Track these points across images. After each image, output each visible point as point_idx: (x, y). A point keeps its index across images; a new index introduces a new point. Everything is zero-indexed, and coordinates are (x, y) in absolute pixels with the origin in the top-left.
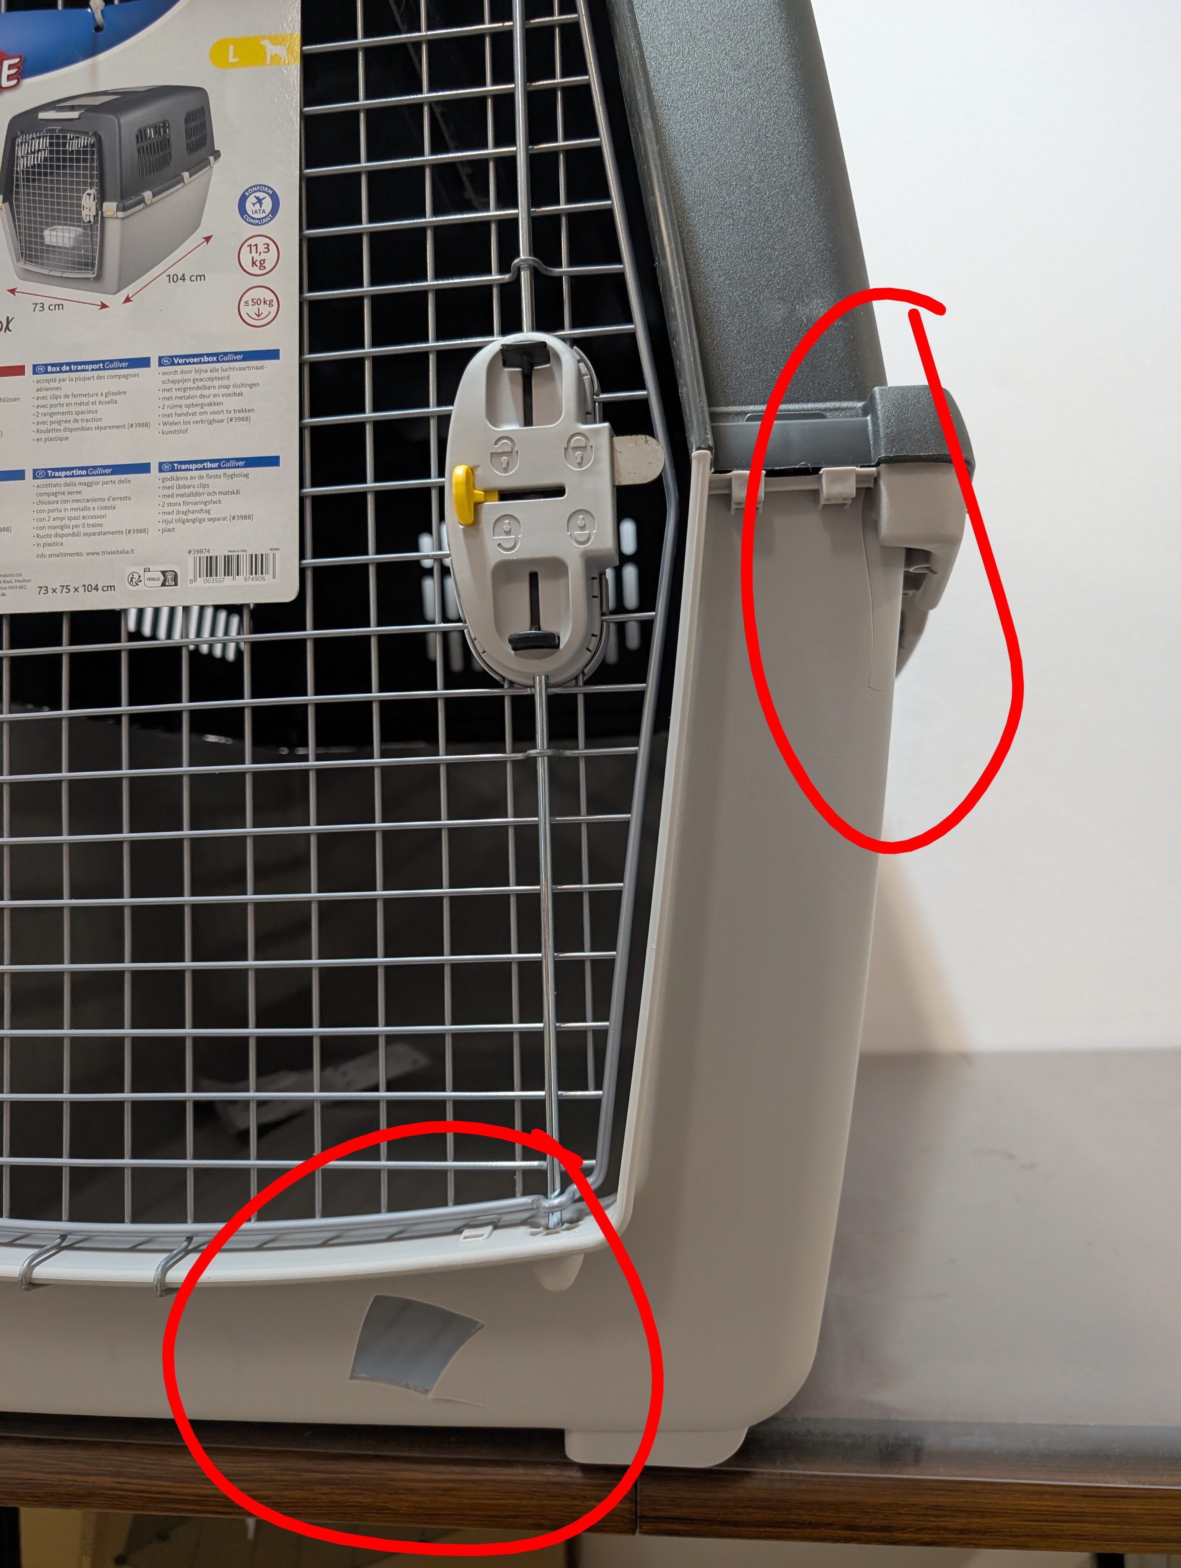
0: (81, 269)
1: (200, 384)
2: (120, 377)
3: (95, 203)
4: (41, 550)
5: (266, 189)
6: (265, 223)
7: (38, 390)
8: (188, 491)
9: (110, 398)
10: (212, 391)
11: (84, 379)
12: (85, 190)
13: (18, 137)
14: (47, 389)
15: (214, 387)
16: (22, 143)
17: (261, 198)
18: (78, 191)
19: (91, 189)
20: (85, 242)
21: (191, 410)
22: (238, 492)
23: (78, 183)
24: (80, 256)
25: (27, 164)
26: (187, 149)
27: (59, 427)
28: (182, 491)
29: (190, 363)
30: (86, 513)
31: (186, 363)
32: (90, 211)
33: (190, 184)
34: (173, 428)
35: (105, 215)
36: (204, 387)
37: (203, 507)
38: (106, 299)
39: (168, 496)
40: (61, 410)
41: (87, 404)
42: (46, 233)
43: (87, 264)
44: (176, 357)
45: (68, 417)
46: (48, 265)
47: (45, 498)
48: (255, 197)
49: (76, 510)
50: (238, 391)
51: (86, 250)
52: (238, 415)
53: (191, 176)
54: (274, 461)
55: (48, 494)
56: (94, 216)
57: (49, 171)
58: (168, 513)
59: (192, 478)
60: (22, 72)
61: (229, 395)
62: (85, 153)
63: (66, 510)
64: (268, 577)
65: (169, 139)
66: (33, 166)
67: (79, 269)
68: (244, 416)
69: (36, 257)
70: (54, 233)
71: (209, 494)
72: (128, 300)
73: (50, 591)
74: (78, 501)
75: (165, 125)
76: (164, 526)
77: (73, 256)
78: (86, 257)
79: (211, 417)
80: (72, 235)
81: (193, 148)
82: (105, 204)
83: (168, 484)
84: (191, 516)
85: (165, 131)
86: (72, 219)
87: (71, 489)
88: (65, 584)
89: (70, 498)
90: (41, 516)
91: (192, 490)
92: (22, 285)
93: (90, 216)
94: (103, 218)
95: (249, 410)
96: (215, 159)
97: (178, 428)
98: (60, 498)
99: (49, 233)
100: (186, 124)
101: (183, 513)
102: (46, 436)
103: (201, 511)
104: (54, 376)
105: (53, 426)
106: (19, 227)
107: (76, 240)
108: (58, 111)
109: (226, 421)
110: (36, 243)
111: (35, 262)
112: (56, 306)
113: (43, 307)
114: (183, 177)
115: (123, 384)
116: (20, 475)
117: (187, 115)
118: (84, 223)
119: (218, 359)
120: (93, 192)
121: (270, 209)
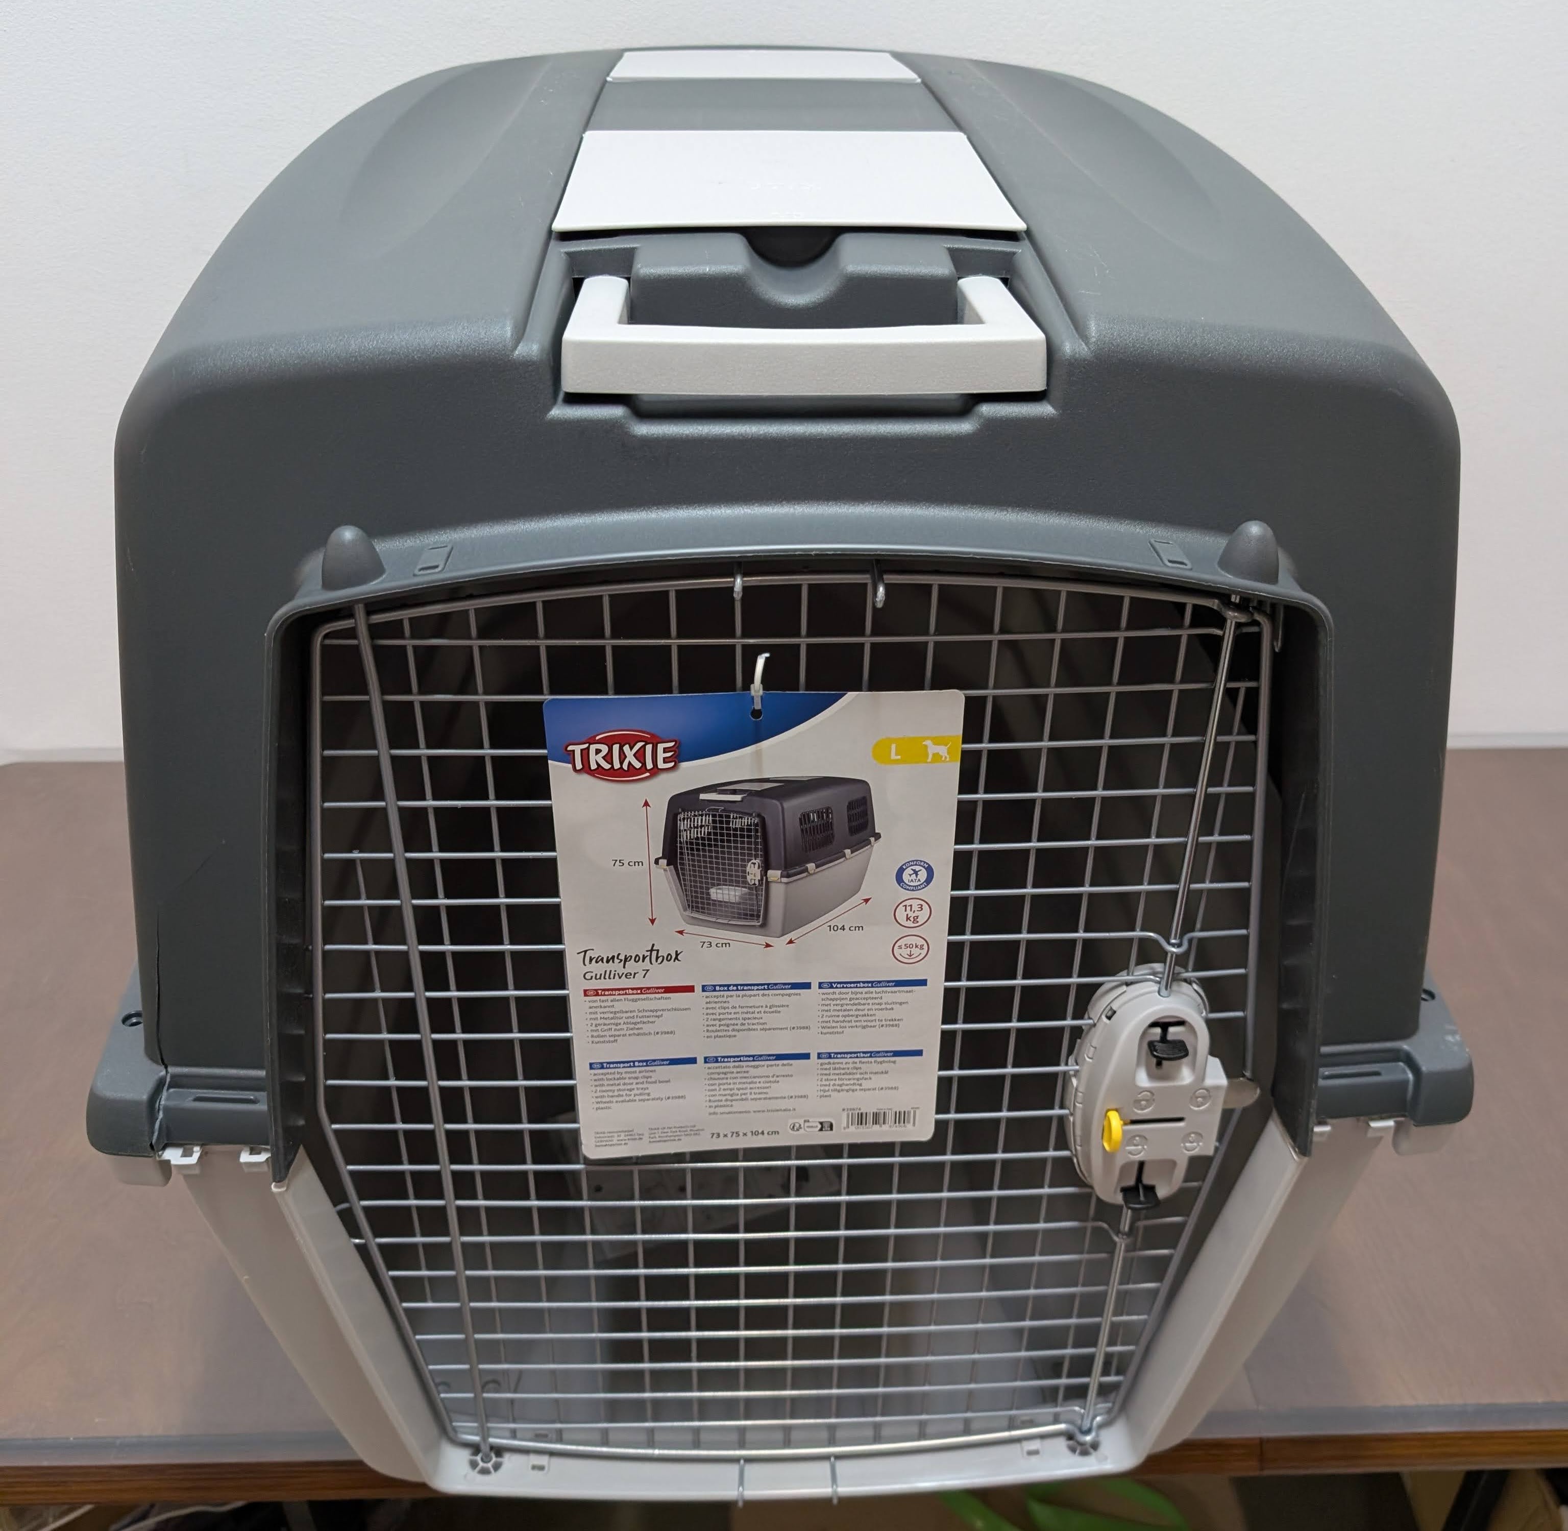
0: (747, 919)
1: (857, 1002)
2: (783, 995)
3: (759, 870)
4: (712, 1110)
5: (922, 863)
6: (920, 889)
7: (707, 1003)
8: (843, 1072)
9: (774, 1009)
10: (867, 1007)
11: (750, 996)
12: (749, 860)
13: (681, 813)
14: (716, 1002)
15: (869, 1004)
16: (684, 819)
17: (917, 870)
18: (743, 861)
19: (755, 859)
20: (751, 900)
21: (847, 1019)
22: (886, 1073)
23: (743, 854)
24: (745, 910)
25: (690, 836)
26: (849, 832)
27: (727, 1029)
28: (836, 1072)
29: (847, 987)
30: (752, 1086)
31: (843, 987)
32: (755, 876)
33: (851, 860)
34: (831, 1030)
35: (769, 880)
36: (859, 1004)
37: (855, 1081)
38: (769, 940)
39: (826, 1074)
40: (730, 1016)
41: (753, 1013)
42: (713, 891)
43: (752, 915)
44: (835, 983)
45: (735, 1022)
46: (715, 915)
47: (716, 1076)
48: (912, 869)
49: (744, 1083)
50: (889, 1007)
51: (752, 905)
52: (888, 1023)
53: (852, 853)
54: (919, 1053)
55: (719, 1074)
56: (759, 881)
57: (713, 844)
58: (826, 1085)
59: (846, 1063)
60: (679, 756)
61: (881, 1009)
62: (749, 830)
63: (734, 1083)
64: (909, 1126)
65: (831, 823)
66: (697, 838)
67: (744, 918)
68: (894, 1023)
69: (703, 908)
70: (718, 891)
71: (861, 1074)
72: (791, 942)
73: (722, 1135)
74: (745, 1078)
75: (828, 810)
76: (822, 1093)
77: (738, 909)
78: (752, 911)
79: (865, 1024)
80: (737, 894)
81: (853, 831)
82: (770, 872)
83: (826, 1066)
84: (844, 1087)
85: (828, 816)
86: (737, 882)
87: (739, 1070)
88: (735, 1131)
89: (739, 1075)
90: (713, 1087)
91: (846, 1071)
92: (688, 928)
93: (755, 880)
94: (768, 883)
95: (898, 1020)
96: (876, 840)
97: (836, 1030)
98: (729, 1076)
99: (715, 891)
100: (848, 811)
101: (838, 1085)
102: (716, 1034)
103: (854, 1084)
104: (722, 993)
105: (722, 1028)
106: (685, 885)
107: (741, 897)
108: (719, 794)
109: (877, 1027)
110: (702, 898)
111: (702, 912)
112: (722, 944)
113: (710, 944)
114: (845, 853)
115: (785, 1000)
116: (693, 1061)
117: (849, 803)
118: (749, 884)
119: (872, 985)
120: (757, 861)
121: (925, 879)
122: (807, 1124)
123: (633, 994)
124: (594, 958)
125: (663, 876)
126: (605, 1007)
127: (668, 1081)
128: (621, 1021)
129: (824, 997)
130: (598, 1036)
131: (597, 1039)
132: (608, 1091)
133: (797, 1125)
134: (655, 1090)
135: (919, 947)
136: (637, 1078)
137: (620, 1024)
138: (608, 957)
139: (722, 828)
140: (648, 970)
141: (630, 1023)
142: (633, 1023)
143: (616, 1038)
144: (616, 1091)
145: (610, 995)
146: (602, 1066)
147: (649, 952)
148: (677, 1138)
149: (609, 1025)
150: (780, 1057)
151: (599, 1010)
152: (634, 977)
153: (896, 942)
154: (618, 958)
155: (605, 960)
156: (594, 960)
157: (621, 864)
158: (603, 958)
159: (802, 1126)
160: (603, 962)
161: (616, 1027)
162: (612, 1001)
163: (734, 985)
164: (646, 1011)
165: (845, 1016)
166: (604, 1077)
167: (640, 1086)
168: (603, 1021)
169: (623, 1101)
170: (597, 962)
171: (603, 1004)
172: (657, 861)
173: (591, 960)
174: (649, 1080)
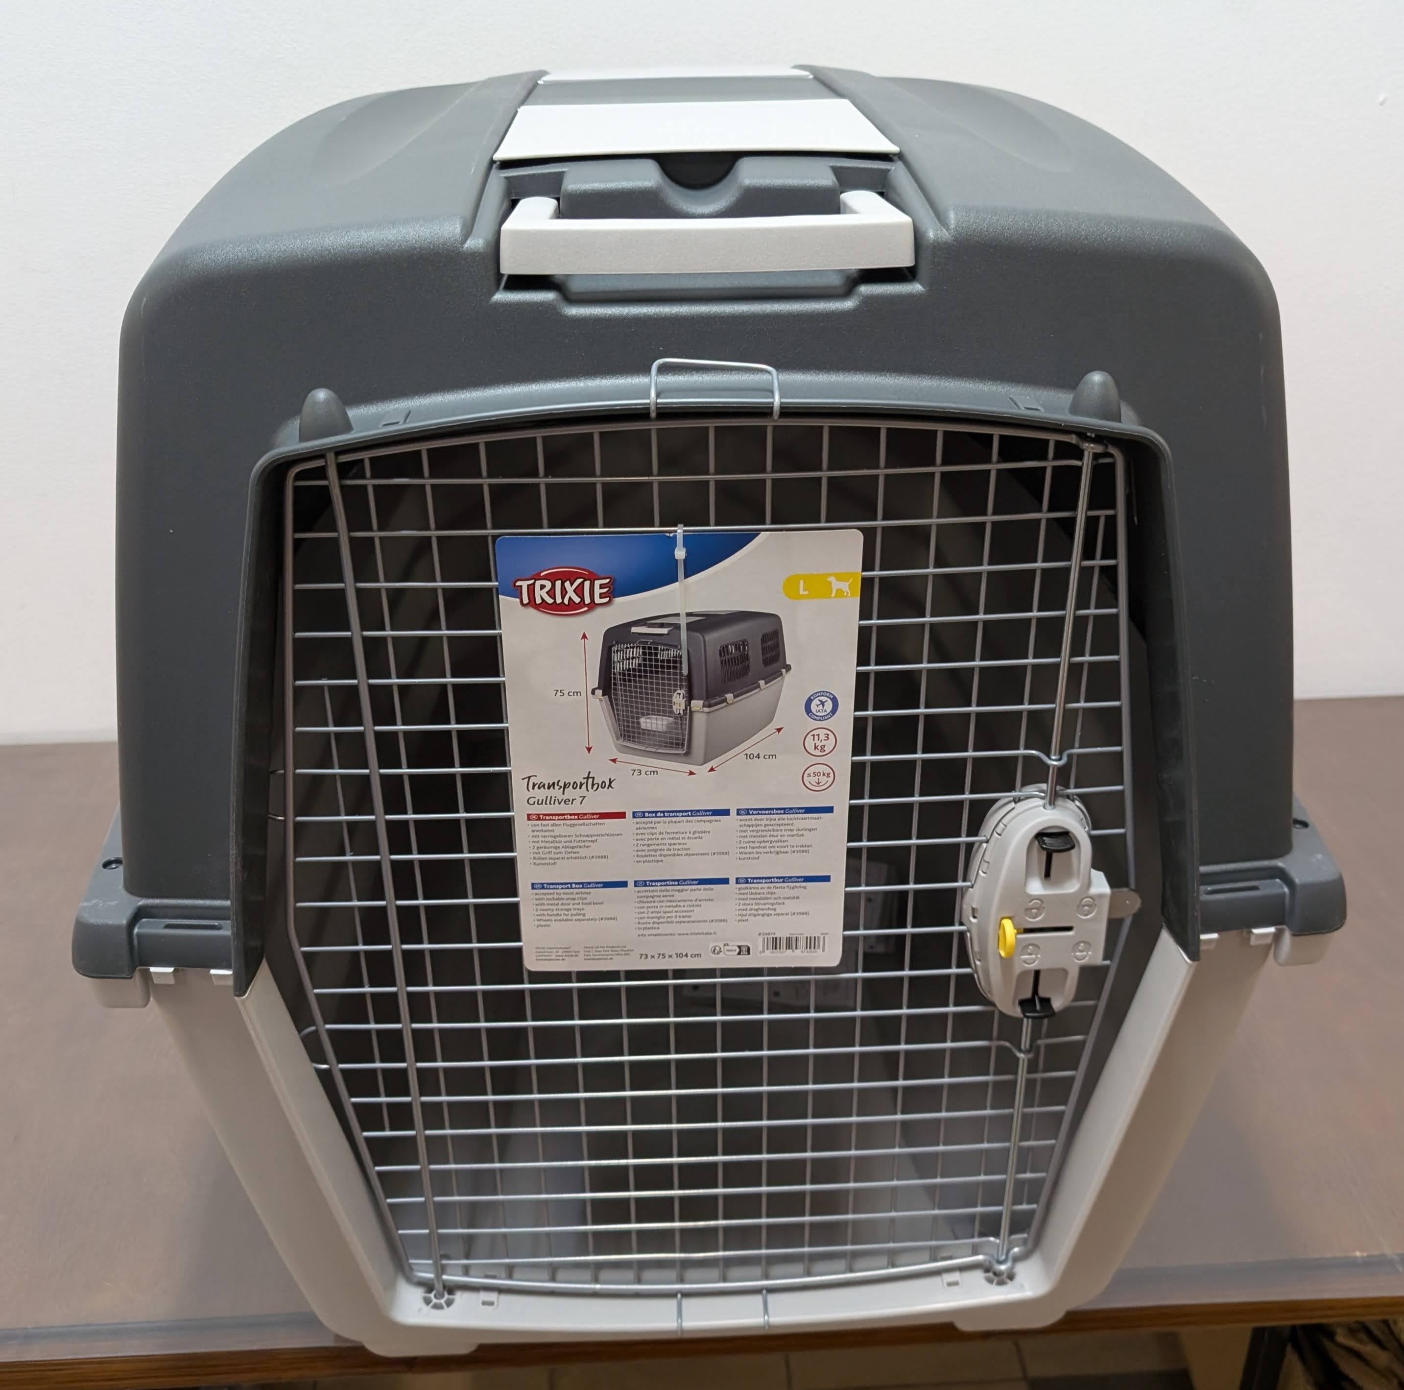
0: (673, 747)
1: (770, 828)
2: (705, 822)
3: (684, 700)
4: (641, 932)
5: (828, 694)
6: (826, 719)
7: (637, 829)
8: (758, 896)
9: (696, 835)
10: (780, 833)
11: (675, 822)
12: (675, 691)
13: (614, 645)
14: (645, 828)
15: (781, 830)
16: (617, 651)
17: (824, 701)
18: (669, 691)
19: (680, 690)
20: (676, 729)
21: (763, 845)
22: (798, 898)
23: (669, 685)
24: (671, 738)
25: (623, 668)
26: (763, 663)
27: (655, 854)
28: (753, 896)
29: (762, 814)
30: (677, 909)
31: (758, 814)
32: (680, 706)
33: (764, 692)
34: (747, 856)
35: (692, 710)
36: (774, 830)
37: (770, 906)
38: (693, 768)
39: (743, 899)
40: (657, 842)
41: (678, 839)
42: (642, 720)
43: (677, 744)
44: (751, 809)
45: (662, 847)
46: (644, 743)
47: (645, 900)
48: (819, 700)
49: (670, 907)
50: (800, 833)
51: (677, 734)
52: (799, 849)
53: (766, 684)
54: (826, 879)
55: (647, 897)
56: (684, 710)
57: (643, 674)
58: (743, 910)
59: (762, 888)
60: (614, 591)
61: (793, 836)
62: (675, 662)
63: (661, 907)
64: (820, 951)
65: (747, 654)
66: (629, 670)
67: (670, 747)
68: (804, 849)
69: (634, 737)
70: (648, 721)
71: (775, 899)
72: (712, 770)
73: (649, 957)
74: (671, 901)
75: (744, 643)
76: (740, 918)
77: (666, 738)
78: (677, 739)
79: (778, 850)
80: (664, 723)
81: (767, 662)
82: (693, 702)
83: (742, 891)
84: (760, 912)
85: (744, 648)
86: (664, 711)
87: (665, 893)
88: (661, 953)
89: (665, 899)
90: (642, 910)
91: (762, 895)
92: (620, 756)
93: (680, 710)
94: (691, 712)
95: (808, 846)
96: (787, 671)
97: (751, 856)
98: (656, 899)
99: (644, 720)
100: (762, 643)
101: (755, 910)
102: (645, 859)
103: (769, 909)
104: (650, 819)
105: (650, 853)
106: (618, 715)
107: (668, 726)
108: (649, 627)
109: (789, 852)
110: (633, 727)
111: (633, 741)
112: (651, 772)
113: (640, 772)
114: (759, 684)
115: (707, 827)
116: (624, 884)
117: (763, 636)
118: (675, 714)
119: (784, 812)
120: (682, 692)
121: (831, 709)
122: (726, 948)
123: (571, 819)
124: (537, 784)
125: (598, 705)
126: (546, 831)
127: (602, 903)
128: (560, 845)
129: (743, 823)
130: (539, 859)
131: (538, 861)
132: (547, 910)
133: (718, 949)
134: (590, 911)
135: (826, 775)
136: (574, 899)
137: (559, 847)
138: (549, 784)
139: (650, 660)
140: (584, 797)
141: (568, 847)
142: (570, 848)
143: (556, 861)
144: (555, 910)
145: (551, 820)
146: (542, 886)
147: (586, 780)
148: (609, 957)
149: (549, 847)
150: (702, 882)
151: (540, 834)
152: (572, 803)
153: (806, 770)
154: (558, 785)
155: (546, 786)
156: (537, 785)
157: (562, 694)
158: (544, 785)
159: (722, 949)
160: (544, 788)
161: (555, 851)
162: (552, 825)
163: (661, 812)
164: (583, 836)
165: (760, 842)
166: (545, 897)
167: (576, 907)
168: (544, 844)
169: (560, 920)
170: (539, 788)
171: (544, 828)
172: (593, 692)
173: (534, 785)
174: (585, 901)
